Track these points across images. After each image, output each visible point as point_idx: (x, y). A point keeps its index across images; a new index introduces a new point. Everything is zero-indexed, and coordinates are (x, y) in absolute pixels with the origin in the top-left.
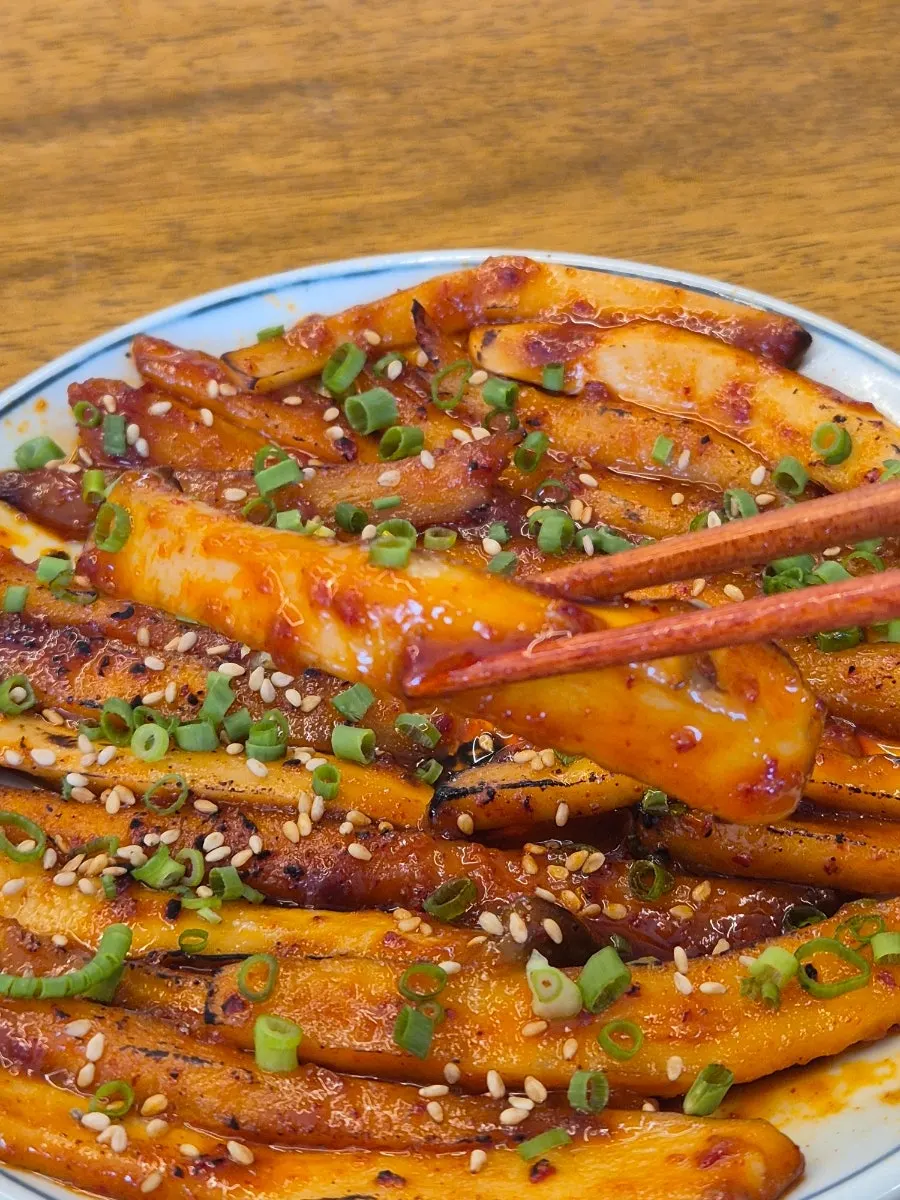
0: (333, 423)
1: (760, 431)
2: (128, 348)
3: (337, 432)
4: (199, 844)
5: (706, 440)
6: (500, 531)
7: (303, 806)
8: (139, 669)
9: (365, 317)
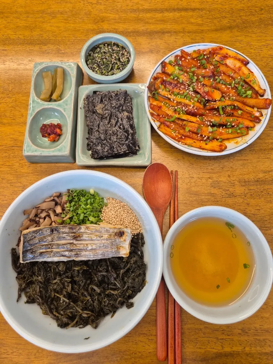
0: (199, 63)
1: (241, 72)
2: (180, 51)
3: (199, 64)
4: (182, 108)
5: (235, 73)
6: (213, 79)
7: (191, 105)
8: (180, 89)
9: (204, 51)
